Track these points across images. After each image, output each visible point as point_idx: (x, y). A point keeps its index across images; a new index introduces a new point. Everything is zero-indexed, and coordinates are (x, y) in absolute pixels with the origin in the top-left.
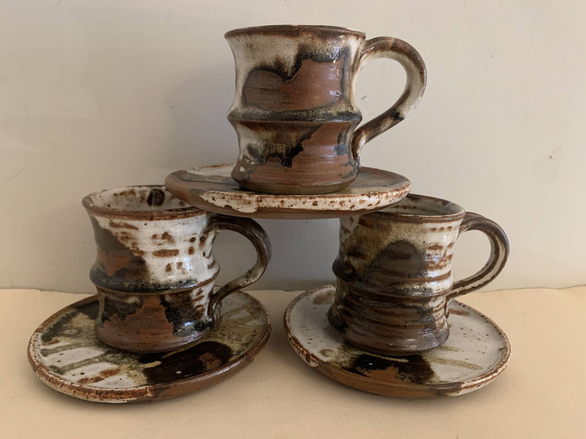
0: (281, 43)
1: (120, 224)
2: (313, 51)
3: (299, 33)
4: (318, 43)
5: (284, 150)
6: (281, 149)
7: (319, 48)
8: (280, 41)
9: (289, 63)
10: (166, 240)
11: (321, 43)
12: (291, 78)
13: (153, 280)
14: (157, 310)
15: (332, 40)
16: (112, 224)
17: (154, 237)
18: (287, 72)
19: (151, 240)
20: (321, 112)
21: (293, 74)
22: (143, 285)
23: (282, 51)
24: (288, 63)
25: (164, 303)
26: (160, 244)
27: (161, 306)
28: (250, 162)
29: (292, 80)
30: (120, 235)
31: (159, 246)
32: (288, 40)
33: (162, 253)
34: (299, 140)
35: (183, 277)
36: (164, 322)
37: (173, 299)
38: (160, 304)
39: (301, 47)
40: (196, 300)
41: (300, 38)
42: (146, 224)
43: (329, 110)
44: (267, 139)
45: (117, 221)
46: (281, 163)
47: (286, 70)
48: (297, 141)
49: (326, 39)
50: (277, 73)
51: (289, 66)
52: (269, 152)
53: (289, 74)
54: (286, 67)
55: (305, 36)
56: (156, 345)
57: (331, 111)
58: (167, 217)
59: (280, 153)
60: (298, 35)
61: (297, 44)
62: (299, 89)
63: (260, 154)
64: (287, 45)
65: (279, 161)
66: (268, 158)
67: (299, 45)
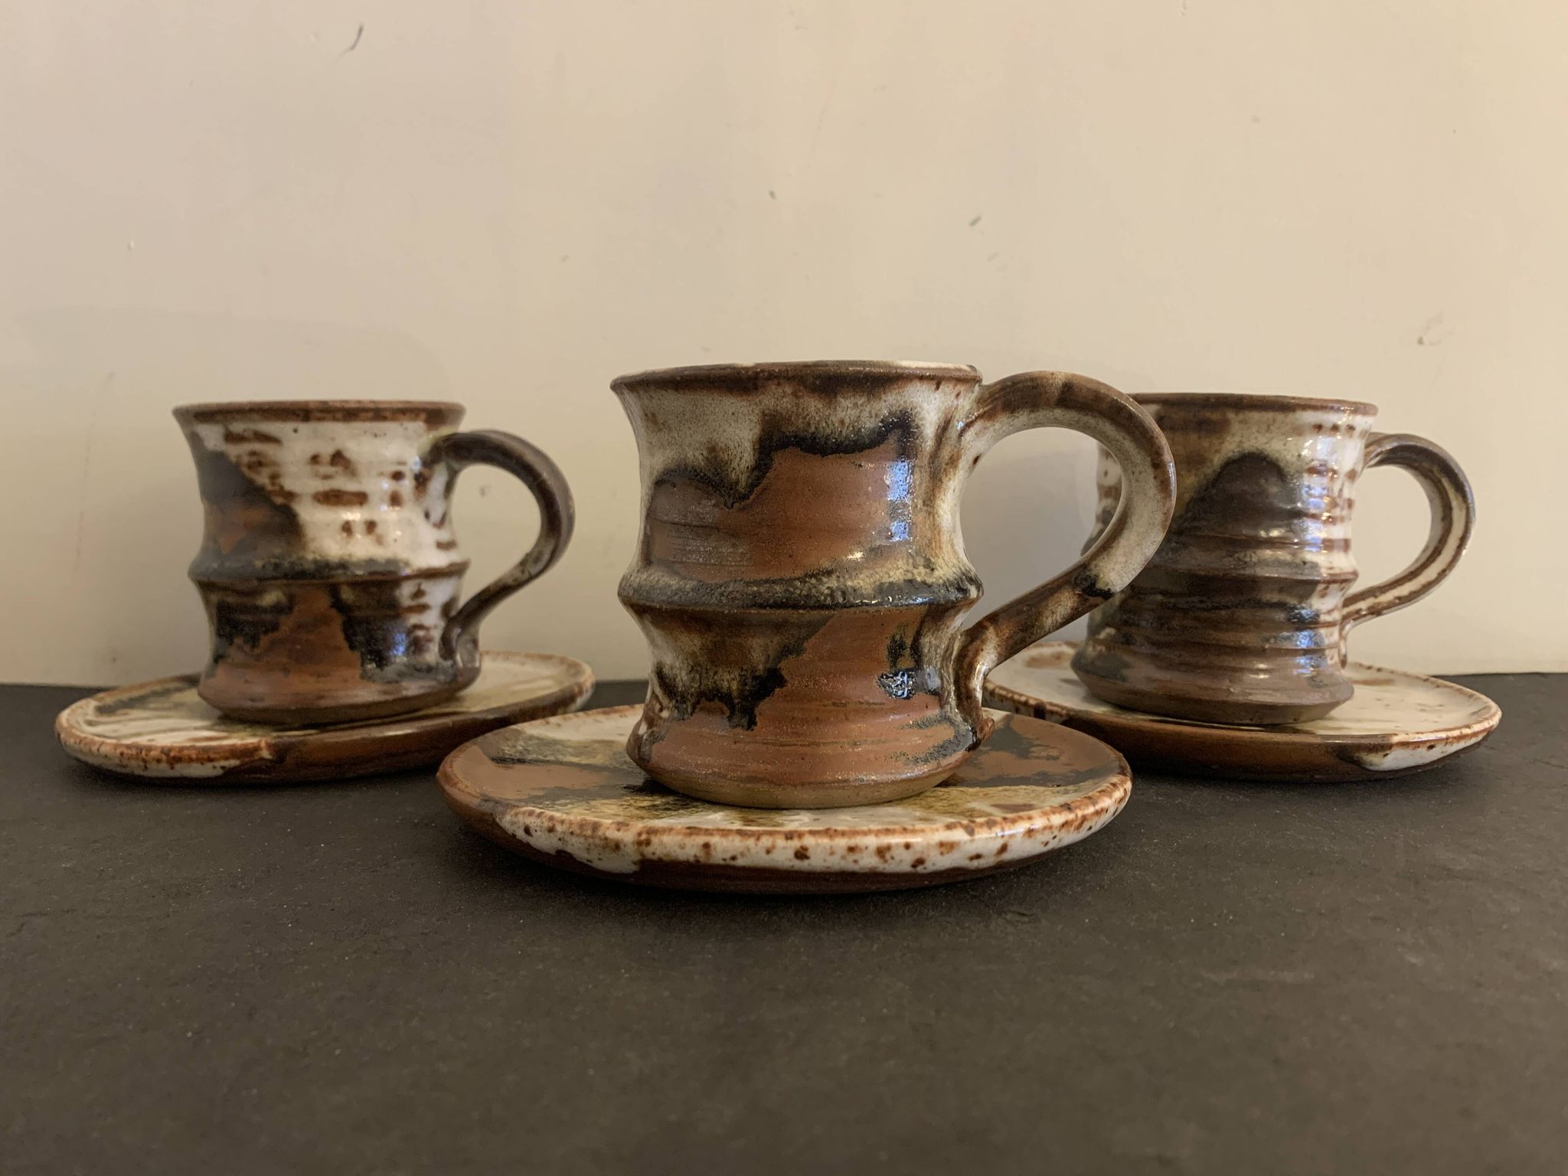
0: (717, 410)
1: (246, 434)
2: (801, 426)
3: (759, 383)
4: (813, 405)
5: (735, 682)
6: (728, 681)
7: (817, 419)
8: (714, 405)
9: (741, 458)
10: (339, 469)
11: (820, 406)
12: (745, 497)
13: (314, 552)
14: (324, 620)
15: (854, 396)
16: (230, 437)
17: (315, 459)
18: (737, 483)
19: (309, 468)
20: (827, 585)
21: (752, 486)
22: (292, 563)
23: (721, 429)
24: (738, 459)
25: (338, 605)
26: (326, 477)
27: (334, 612)
28: (661, 710)
29: (748, 502)
30: (246, 459)
31: (325, 481)
32: (733, 403)
33: (333, 498)
34: (771, 658)
35: (380, 553)
36: (339, 649)
37: (358, 596)
38: (331, 607)
39: (767, 418)
40: (411, 610)
41: (764, 396)
42: (295, 431)
43: (850, 578)
44: (694, 653)
45: (238, 427)
46: (728, 717)
47: (733, 476)
48: (767, 661)
49: (836, 394)
50: (712, 485)
51: (742, 466)
52: (699, 687)
53: (742, 487)
54: (734, 469)
55: (774, 391)
56: (321, 697)
57: (856, 582)
58: (339, 415)
59: (725, 690)
60: (756, 388)
61: (756, 412)
62: (768, 526)
63: (680, 689)
64: (733, 414)
65: (723, 713)
66: (698, 702)
67: (764, 414)
